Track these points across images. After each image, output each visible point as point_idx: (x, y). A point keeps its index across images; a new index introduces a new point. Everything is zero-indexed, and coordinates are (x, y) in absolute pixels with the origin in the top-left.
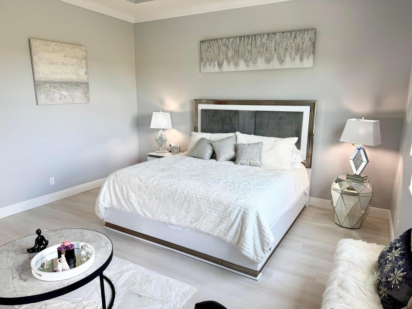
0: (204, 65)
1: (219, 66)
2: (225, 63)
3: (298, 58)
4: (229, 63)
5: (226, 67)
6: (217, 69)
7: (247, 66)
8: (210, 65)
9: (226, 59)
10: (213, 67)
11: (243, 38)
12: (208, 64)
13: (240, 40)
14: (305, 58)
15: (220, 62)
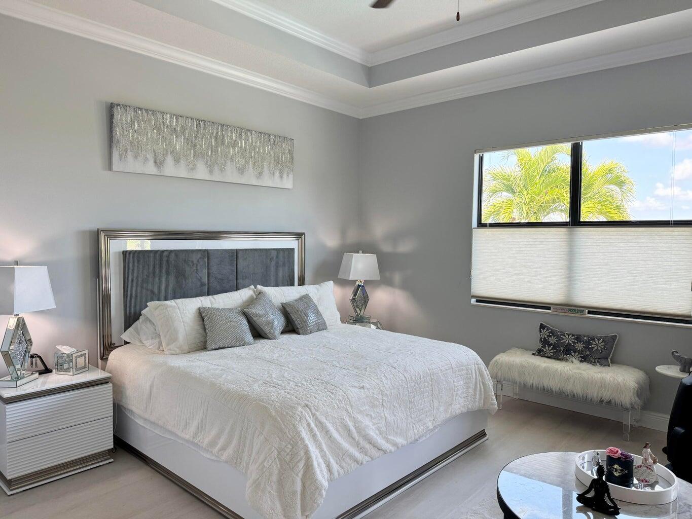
0: (120, 156)
1: (155, 162)
2: (170, 160)
3: (277, 174)
4: (177, 161)
5: (170, 168)
6: (151, 169)
7: (211, 172)
8: (136, 157)
9: (171, 153)
10: (144, 163)
11: (202, 123)
12: (130, 154)
13: (199, 125)
14: (285, 176)
15: (160, 157)
